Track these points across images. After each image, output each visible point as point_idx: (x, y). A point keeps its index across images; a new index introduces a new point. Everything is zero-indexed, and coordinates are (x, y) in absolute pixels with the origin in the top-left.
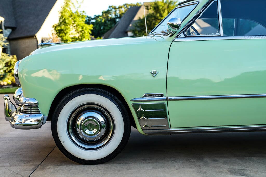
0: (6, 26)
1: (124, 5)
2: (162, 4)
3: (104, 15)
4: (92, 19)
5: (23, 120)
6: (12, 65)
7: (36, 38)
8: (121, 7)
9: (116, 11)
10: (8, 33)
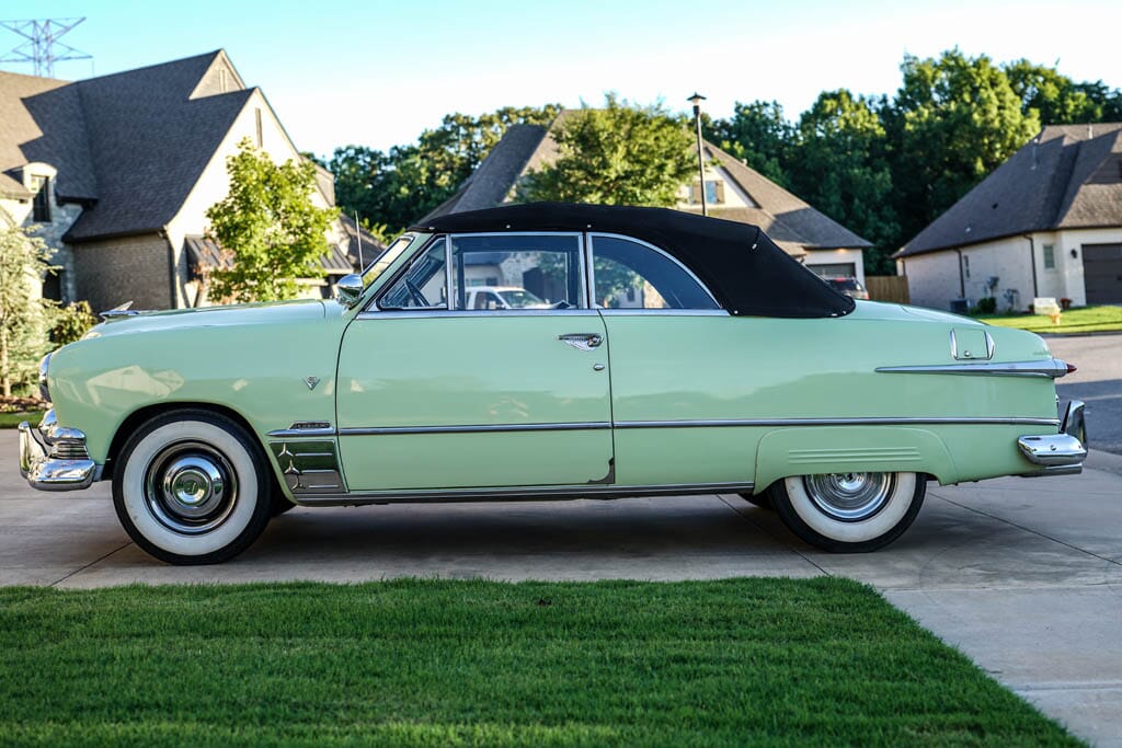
0: (61, 194)
1: (501, 114)
2: (609, 125)
4: (386, 162)
5: (55, 473)
6: (75, 333)
7: (166, 238)
8: (490, 123)
9: (469, 136)
10: (70, 220)
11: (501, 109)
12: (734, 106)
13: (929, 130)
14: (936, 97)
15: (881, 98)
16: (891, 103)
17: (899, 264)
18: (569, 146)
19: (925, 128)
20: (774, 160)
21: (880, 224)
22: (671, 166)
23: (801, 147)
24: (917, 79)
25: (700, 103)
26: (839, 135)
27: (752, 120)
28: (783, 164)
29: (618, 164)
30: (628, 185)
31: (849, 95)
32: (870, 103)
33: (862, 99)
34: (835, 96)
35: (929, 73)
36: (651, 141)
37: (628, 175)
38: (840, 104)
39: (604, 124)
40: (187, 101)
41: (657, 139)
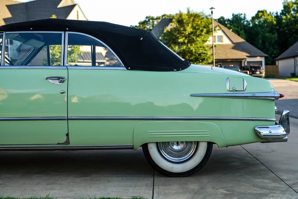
2: (187, 17)
3: (141, 25)
8: (159, 18)
9: (153, 22)
11: (163, 14)
12: (232, 14)
13: (290, 22)
14: (292, 12)
15: (276, 12)
16: (279, 14)
17: (277, 62)
18: (175, 24)
19: (289, 21)
20: (243, 31)
21: (273, 50)
22: (205, 30)
23: (251, 27)
24: (287, 7)
25: (213, 10)
26: (262, 23)
27: (237, 19)
28: (245, 32)
29: (189, 29)
30: (192, 36)
31: (266, 11)
32: (273, 14)
33: (270, 13)
34: (262, 12)
35: (291, 5)
36: (199, 23)
37: (192, 33)
38: (263, 15)
39: (185, 17)
40: (57, 8)
41: (201, 22)
